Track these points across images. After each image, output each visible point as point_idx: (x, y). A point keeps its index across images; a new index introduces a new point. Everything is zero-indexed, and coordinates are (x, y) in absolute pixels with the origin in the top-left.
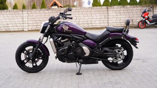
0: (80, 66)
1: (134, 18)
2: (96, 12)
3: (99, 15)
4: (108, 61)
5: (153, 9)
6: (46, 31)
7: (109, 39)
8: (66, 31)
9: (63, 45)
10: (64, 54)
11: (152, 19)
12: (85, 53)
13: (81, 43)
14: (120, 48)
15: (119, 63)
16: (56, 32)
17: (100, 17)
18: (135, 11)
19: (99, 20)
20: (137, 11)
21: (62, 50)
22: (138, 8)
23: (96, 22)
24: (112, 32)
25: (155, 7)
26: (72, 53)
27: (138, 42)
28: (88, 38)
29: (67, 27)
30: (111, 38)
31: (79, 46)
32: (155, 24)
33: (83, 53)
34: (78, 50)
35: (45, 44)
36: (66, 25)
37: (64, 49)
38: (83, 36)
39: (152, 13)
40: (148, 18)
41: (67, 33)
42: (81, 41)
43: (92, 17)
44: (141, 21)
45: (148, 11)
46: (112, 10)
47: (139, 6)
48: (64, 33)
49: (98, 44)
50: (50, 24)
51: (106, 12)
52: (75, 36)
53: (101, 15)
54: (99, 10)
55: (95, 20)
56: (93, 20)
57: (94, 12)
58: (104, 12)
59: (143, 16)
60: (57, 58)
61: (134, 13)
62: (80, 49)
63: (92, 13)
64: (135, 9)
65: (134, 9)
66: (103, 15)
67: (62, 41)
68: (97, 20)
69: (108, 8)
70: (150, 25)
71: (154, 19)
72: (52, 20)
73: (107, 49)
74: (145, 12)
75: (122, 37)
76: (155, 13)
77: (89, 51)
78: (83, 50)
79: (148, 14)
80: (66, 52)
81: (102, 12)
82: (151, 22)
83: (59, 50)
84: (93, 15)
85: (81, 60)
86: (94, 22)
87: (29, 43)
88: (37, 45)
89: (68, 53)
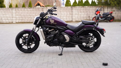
0: (62, 49)
1: (90, 15)
2: (64, 11)
3: (66, 12)
4: (83, 46)
5: (104, 9)
6: (38, 23)
7: (84, 29)
8: (52, 23)
9: (50, 34)
10: (51, 41)
11: (102, 16)
12: (66, 40)
13: (63, 32)
14: (92, 37)
15: (90, 47)
16: (45, 24)
17: (66, 14)
18: (91, 10)
19: (66, 16)
20: (92, 10)
21: (49, 37)
22: (93, 8)
23: (64, 17)
25: (105, 8)
26: (56, 40)
27: (105, 32)
28: (68, 29)
29: (53, 21)
30: (85, 29)
31: (61, 34)
32: (105, 19)
33: (65, 39)
34: (61, 37)
35: (37, 33)
36: (52, 19)
37: (51, 37)
38: (65, 27)
39: (103, 12)
40: (100, 15)
41: (53, 25)
42: (64, 31)
43: (61, 14)
44: (95, 17)
45: (100, 10)
46: (75, 9)
47: (94, 7)
48: (50, 25)
49: (76, 34)
50: (41, 18)
51: (71, 11)
52: (58, 27)
53: (67, 12)
54: (66, 9)
55: (63, 16)
56: (62, 16)
57: (62, 11)
58: (70, 11)
59: (96, 13)
60: (46, 43)
61: (90, 12)
62: (63, 37)
63: (61, 11)
64: (92, 8)
65: (90, 8)
66: (69, 12)
67: (49, 31)
68: (65, 16)
69: (72, 8)
70: (101, 20)
71: (104, 16)
72: (42, 15)
73: (82, 37)
74: (97, 11)
75: (94, 29)
76: (105, 12)
77: (69, 38)
78: (64, 37)
79: (100, 12)
80: (52, 39)
81: (68, 11)
82: (101, 18)
84: (61, 12)
85: (63, 45)
86: (62, 17)
87: (25, 32)
88: (31, 33)
89: (54, 39)
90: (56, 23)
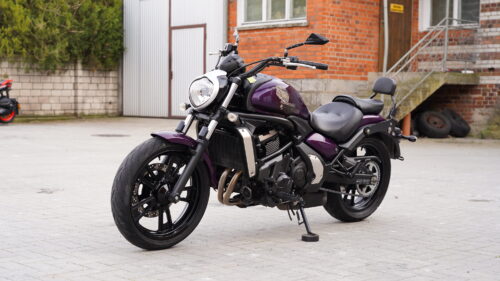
0: (303, 213)
6: (225, 104)
8: (284, 105)
12: (314, 176)
13: (303, 144)
16: (250, 108)
21: (270, 166)
24: (365, 112)
26: (286, 177)
28: (316, 130)
30: (368, 131)
33: (309, 174)
37: (274, 164)
42: (304, 139)
49: (340, 149)
50: (237, 81)
62: (303, 163)
67: (262, 138)
77: (322, 168)
83: (263, 168)
90: (293, 105)
